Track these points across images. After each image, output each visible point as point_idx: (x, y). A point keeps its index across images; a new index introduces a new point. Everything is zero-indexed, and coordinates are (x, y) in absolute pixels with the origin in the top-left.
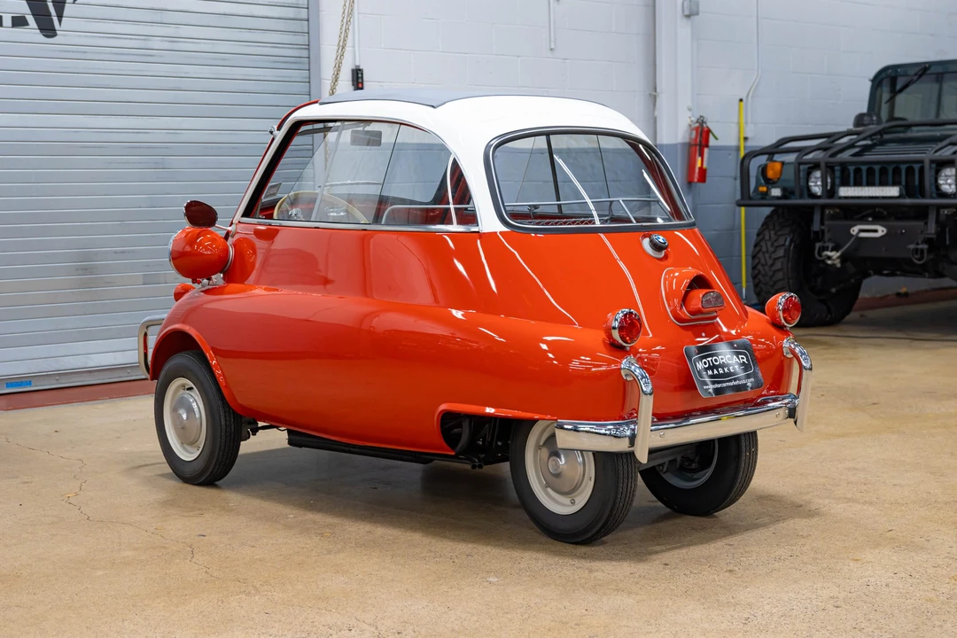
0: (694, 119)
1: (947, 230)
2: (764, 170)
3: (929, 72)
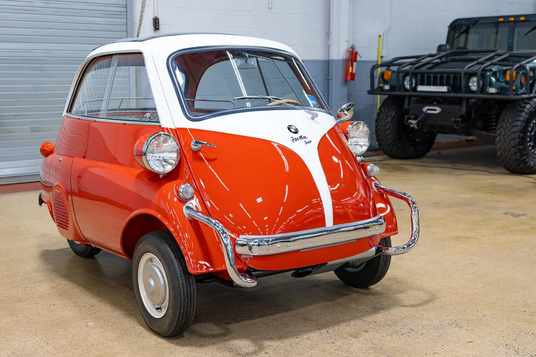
0: (349, 46)
1: (473, 110)
2: (382, 75)
3: (479, 22)
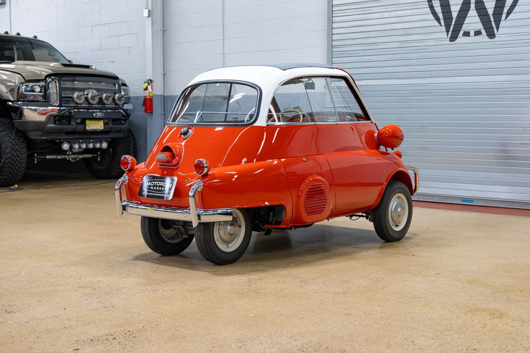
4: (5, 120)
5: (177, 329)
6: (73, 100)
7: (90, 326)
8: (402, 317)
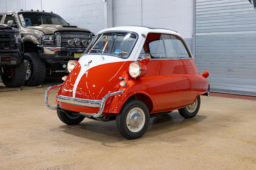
4: (36, 54)
5: (90, 164)
6: (67, 43)
7: (49, 161)
8: (205, 161)
